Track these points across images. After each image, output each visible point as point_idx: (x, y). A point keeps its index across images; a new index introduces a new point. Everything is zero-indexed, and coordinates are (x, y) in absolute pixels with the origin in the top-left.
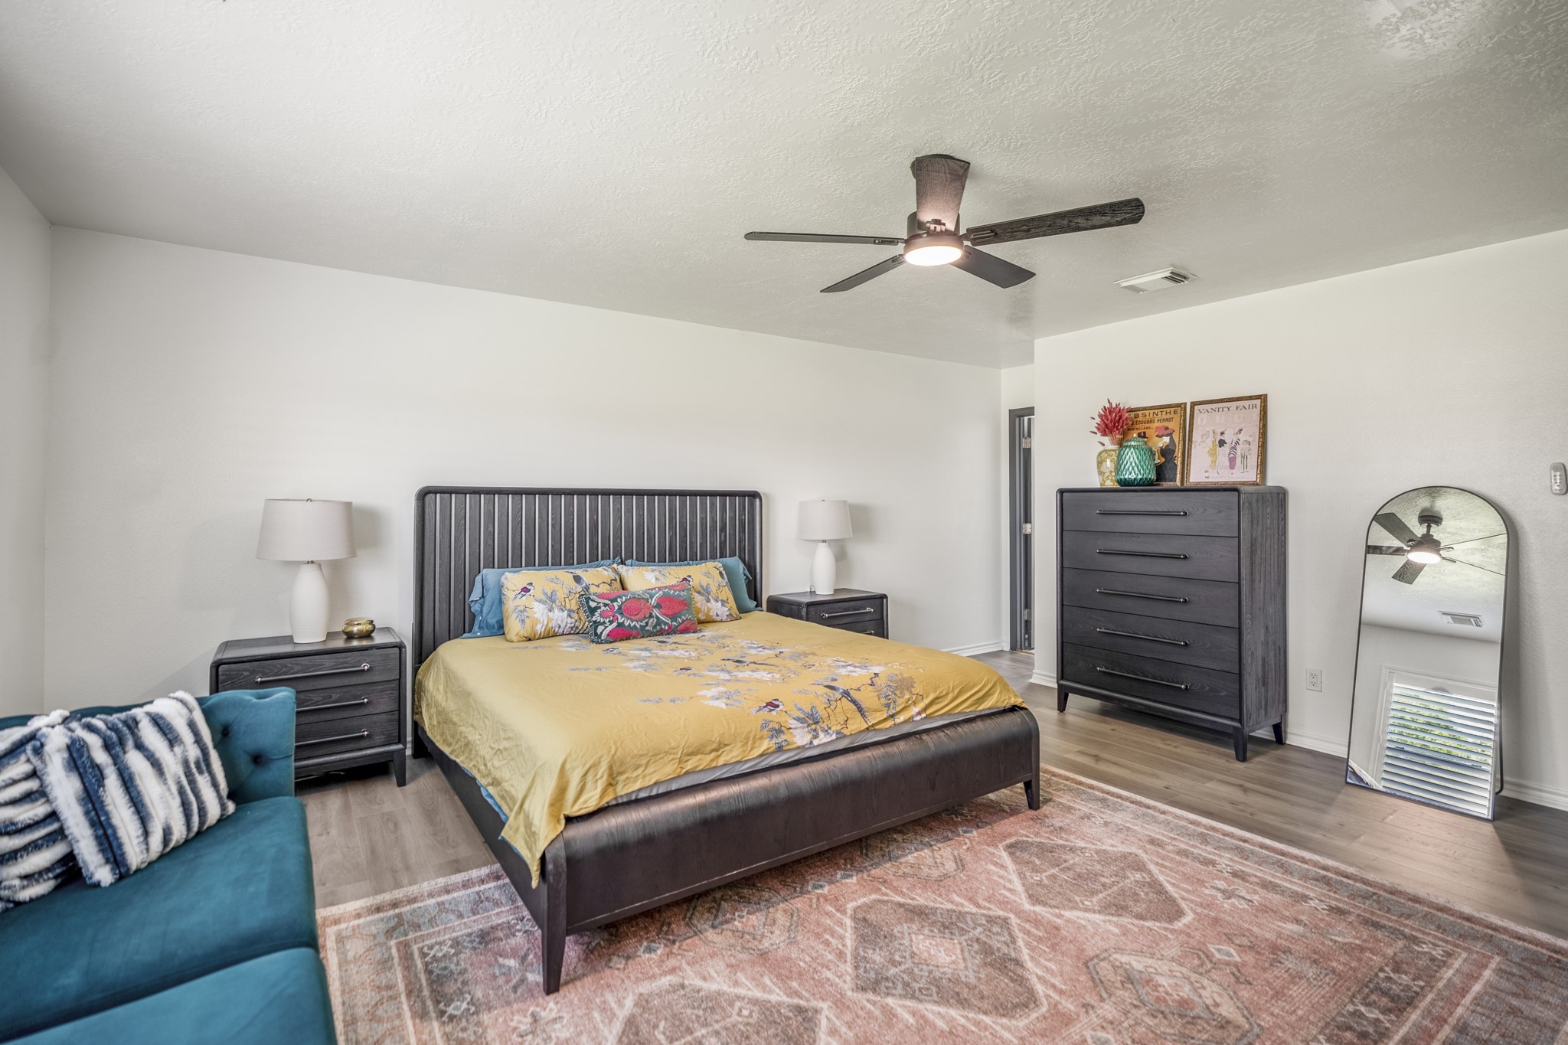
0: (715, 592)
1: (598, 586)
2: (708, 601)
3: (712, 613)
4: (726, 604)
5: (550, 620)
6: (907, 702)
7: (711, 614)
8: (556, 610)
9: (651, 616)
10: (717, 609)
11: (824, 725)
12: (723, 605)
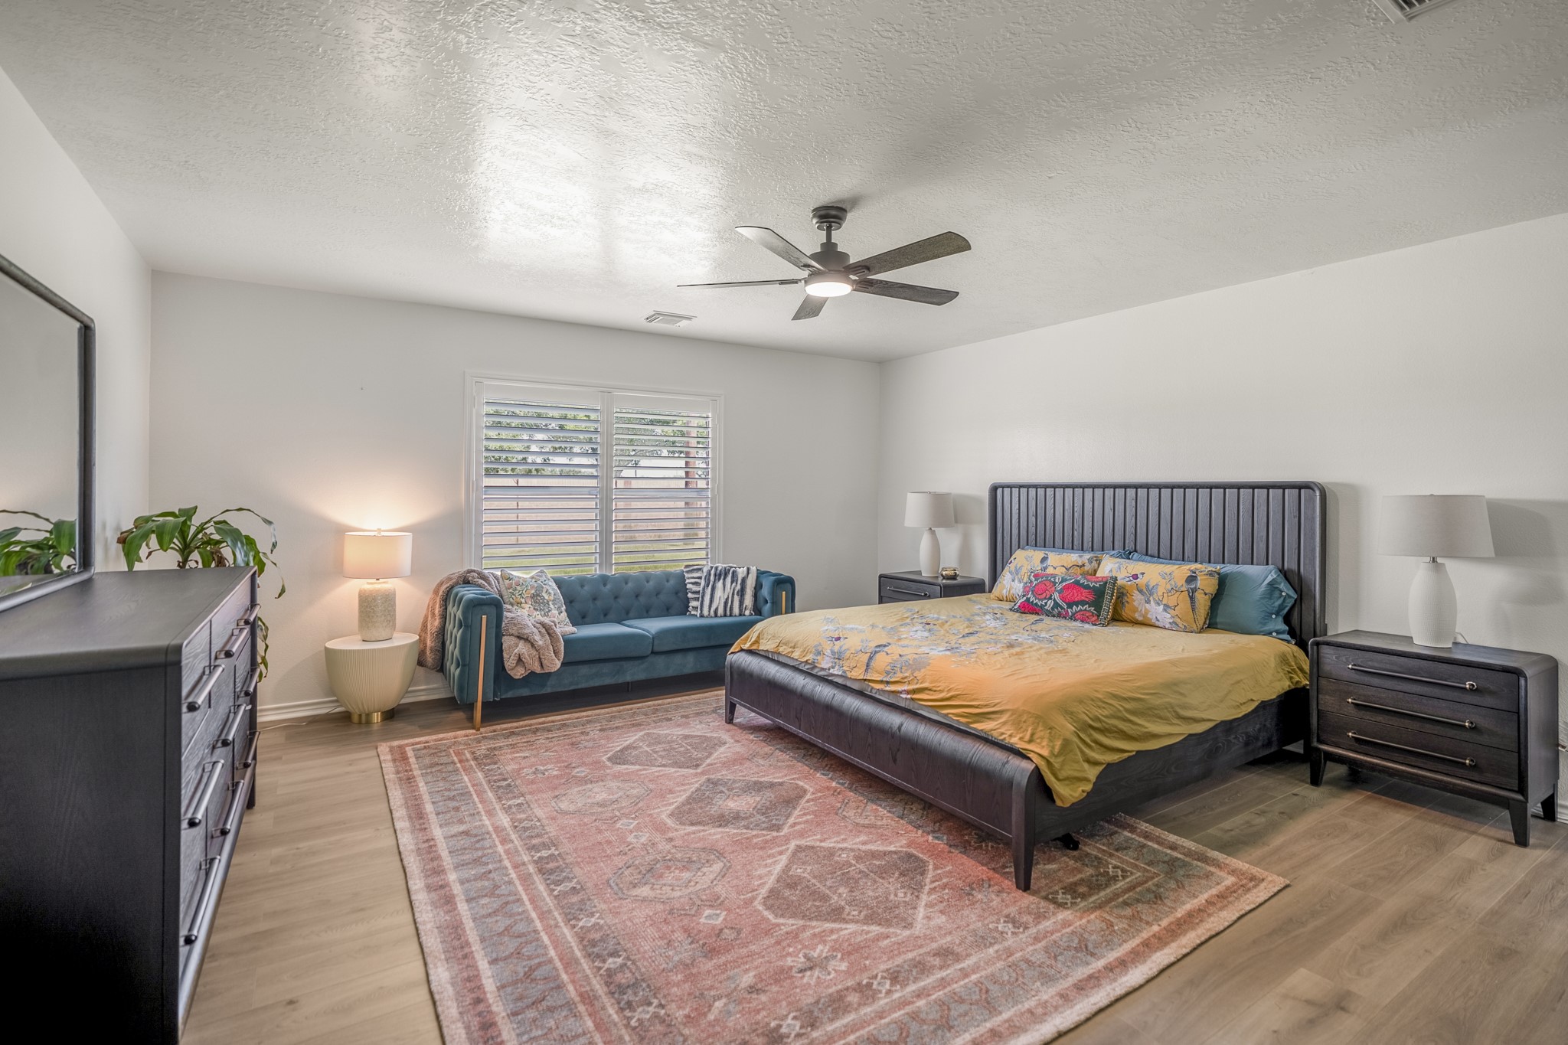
0: (1160, 593)
1: (1055, 568)
2: (1148, 602)
3: (1152, 616)
4: (1169, 610)
5: (1011, 588)
6: (903, 678)
7: (1149, 616)
8: (1016, 581)
9: (1050, 598)
10: (1156, 611)
11: (841, 662)
12: (1165, 610)
